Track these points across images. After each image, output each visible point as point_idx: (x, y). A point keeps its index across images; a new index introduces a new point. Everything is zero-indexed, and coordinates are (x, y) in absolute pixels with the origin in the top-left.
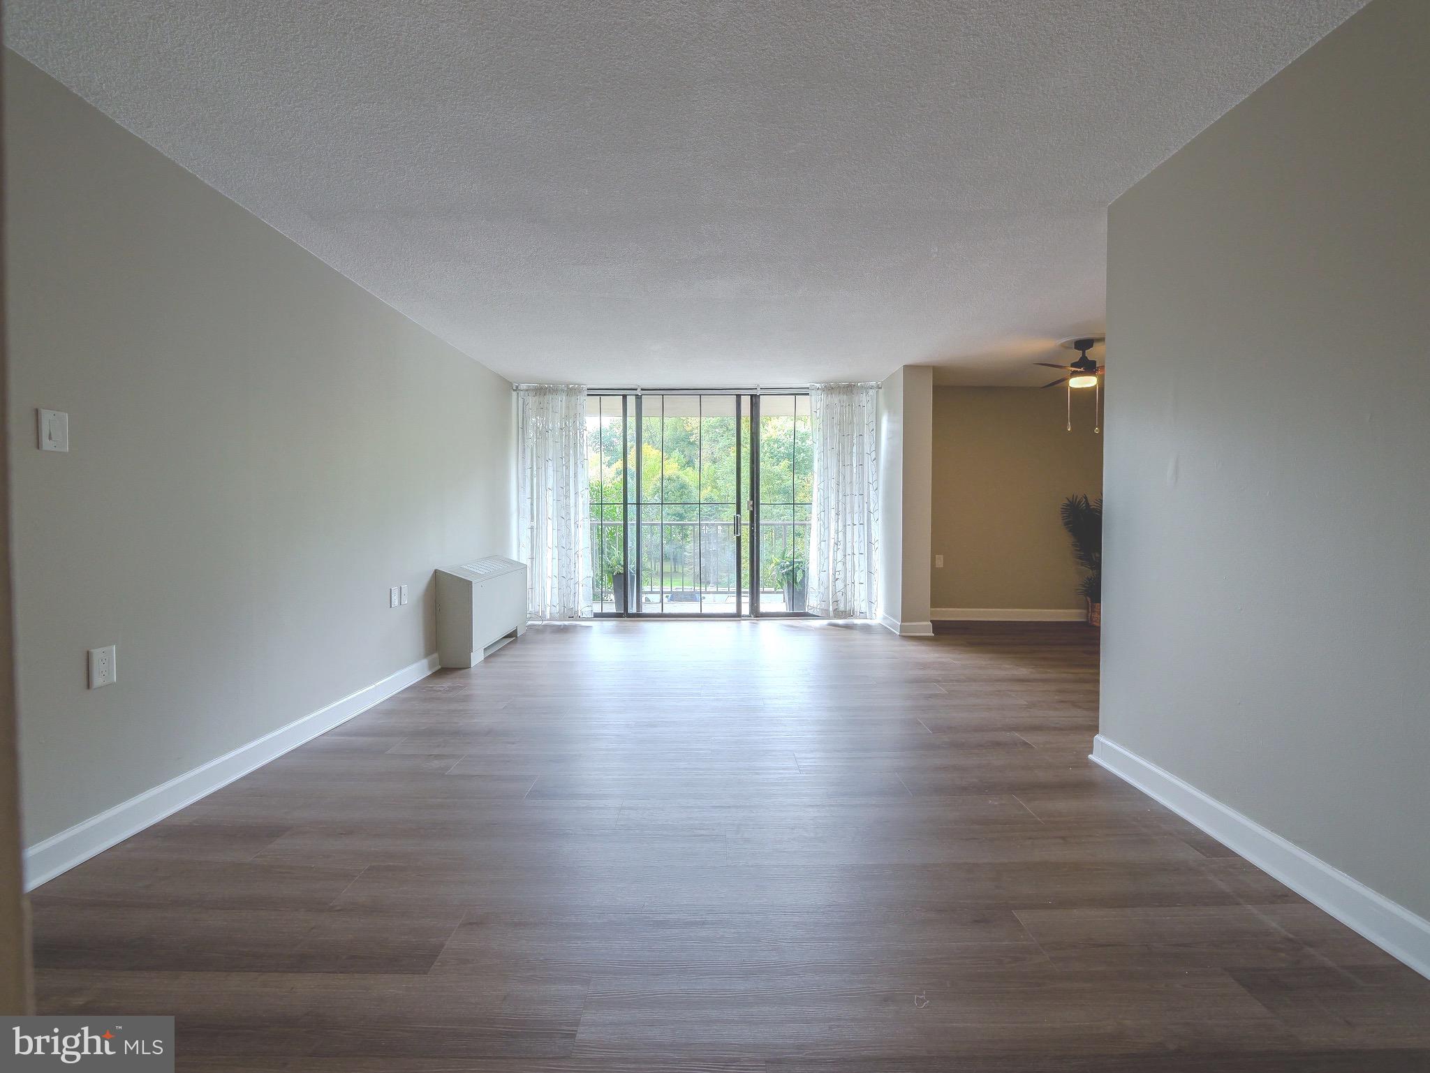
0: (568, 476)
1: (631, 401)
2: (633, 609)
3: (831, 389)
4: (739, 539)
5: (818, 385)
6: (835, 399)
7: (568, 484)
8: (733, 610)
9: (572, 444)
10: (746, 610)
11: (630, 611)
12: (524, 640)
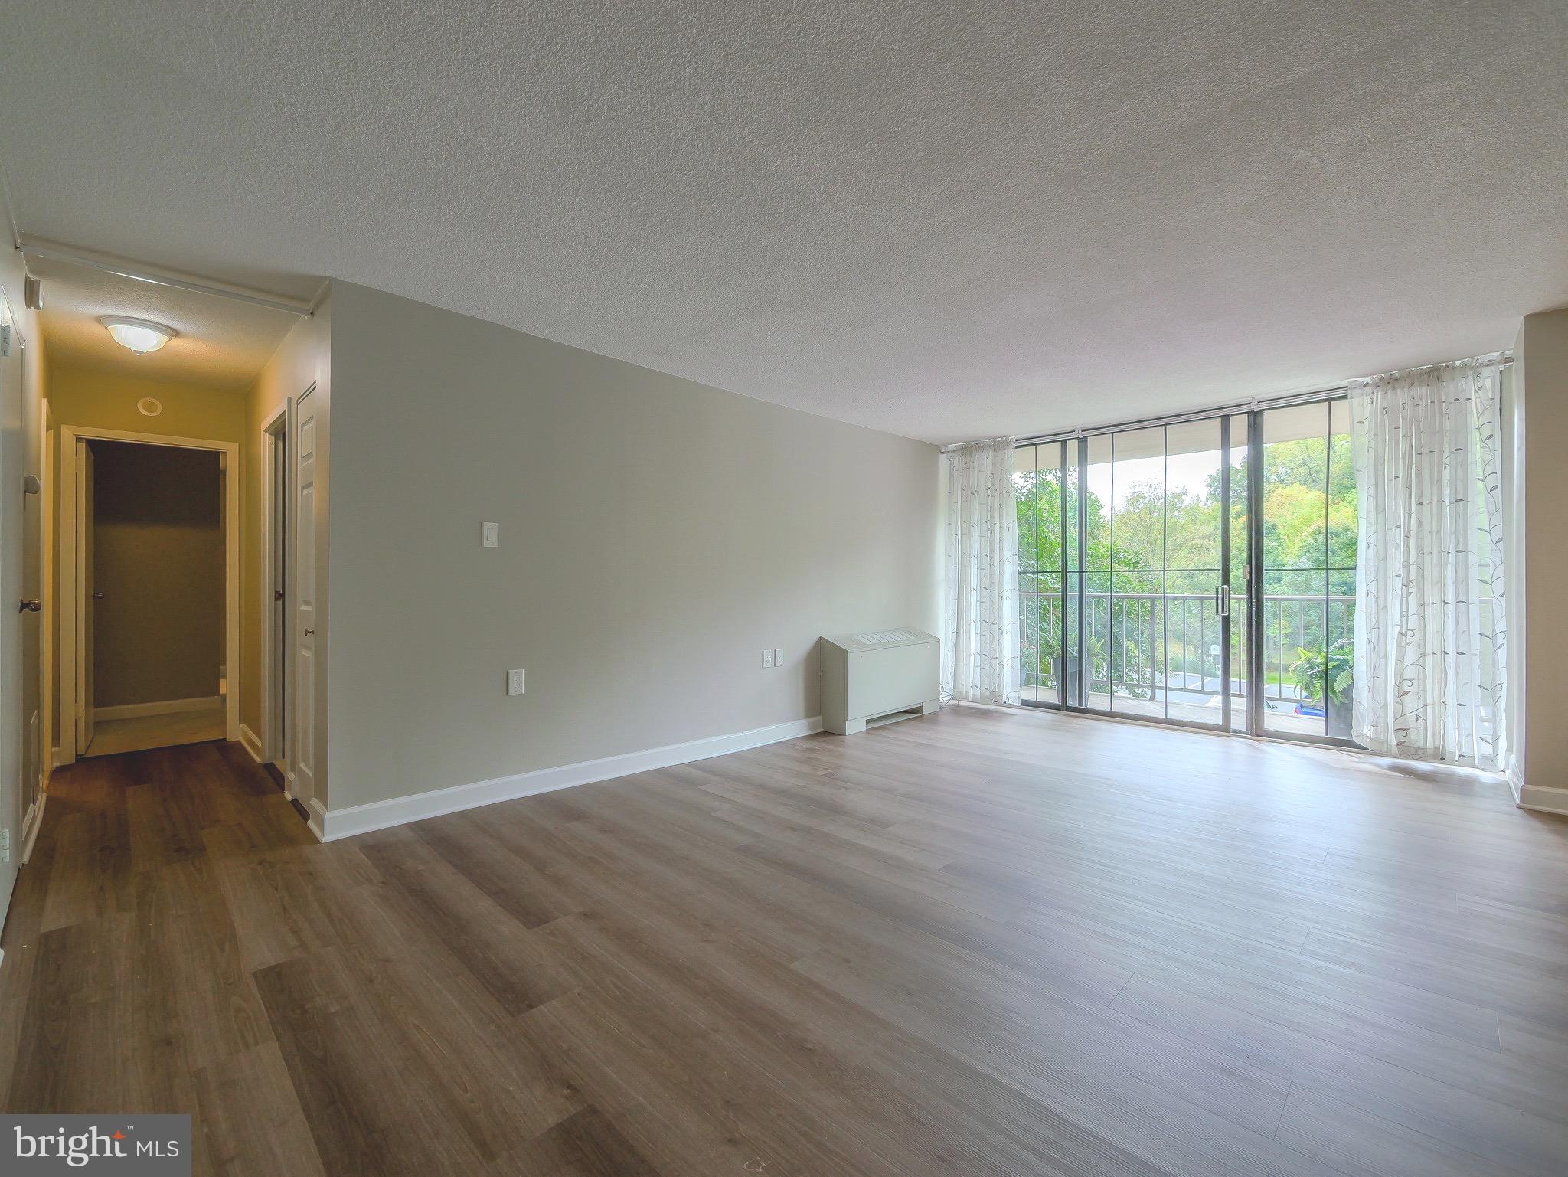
0: (992, 541)
1: (1073, 447)
2: (1073, 701)
3: (1390, 381)
4: (1226, 621)
5: (1367, 379)
6: (1403, 396)
7: (992, 551)
8: (1218, 720)
9: (997, 506)
10: (1239, 722)
11: (1070, 703)
12: (934, 719)
